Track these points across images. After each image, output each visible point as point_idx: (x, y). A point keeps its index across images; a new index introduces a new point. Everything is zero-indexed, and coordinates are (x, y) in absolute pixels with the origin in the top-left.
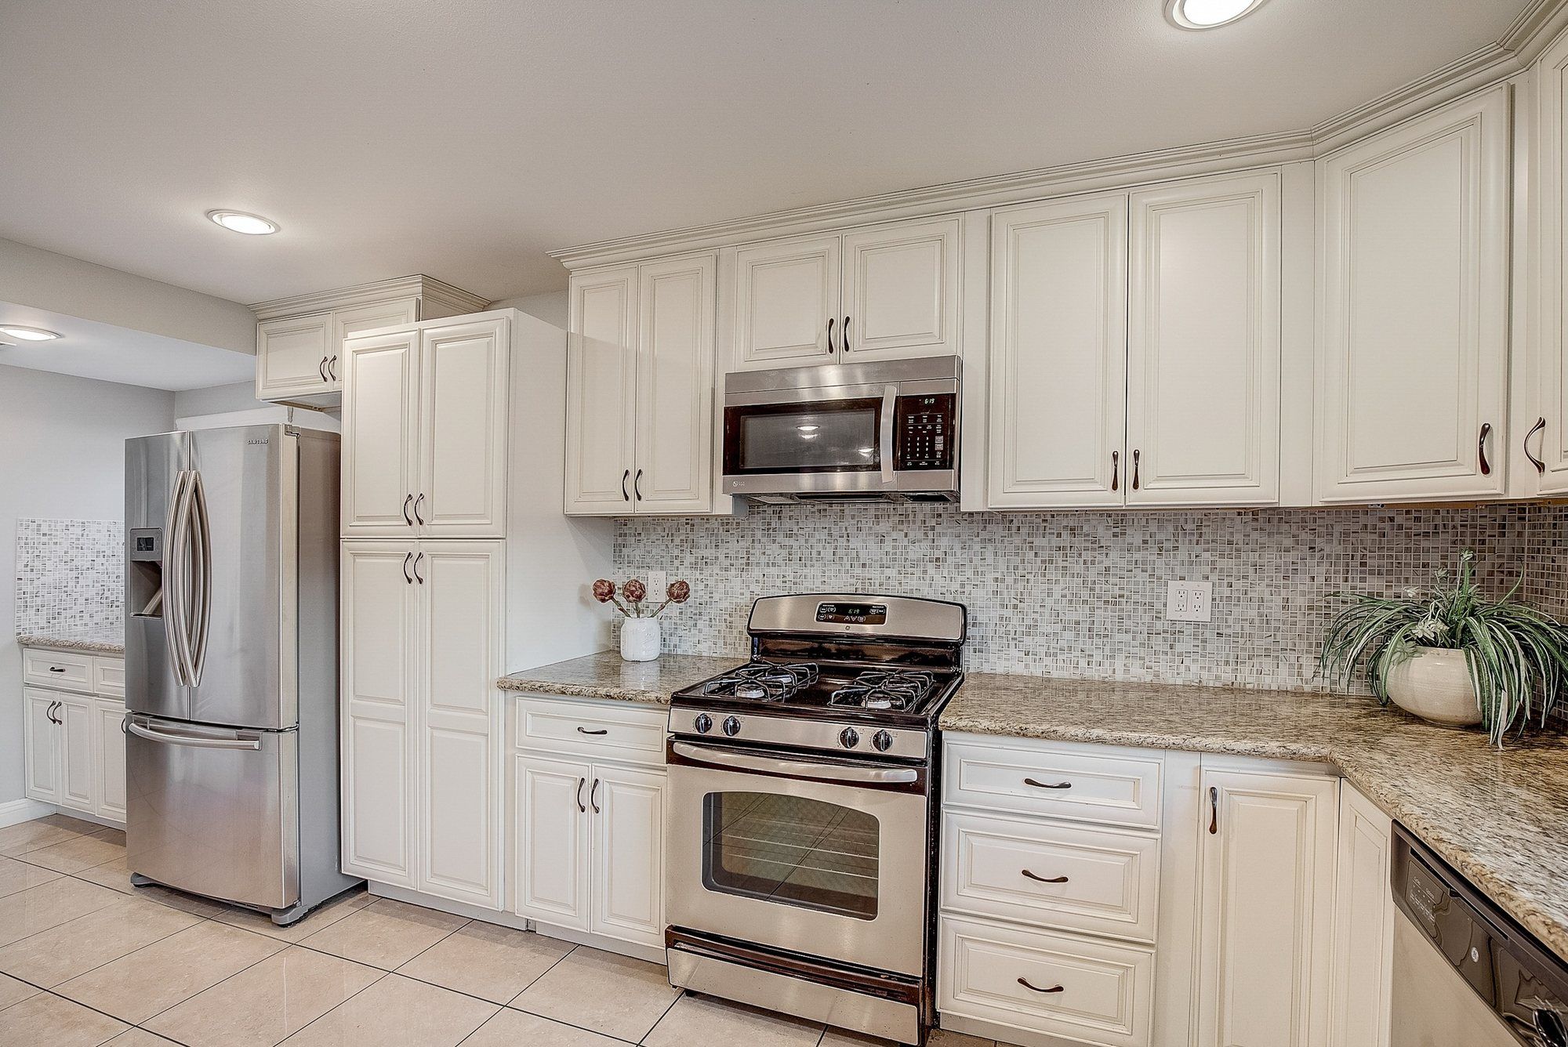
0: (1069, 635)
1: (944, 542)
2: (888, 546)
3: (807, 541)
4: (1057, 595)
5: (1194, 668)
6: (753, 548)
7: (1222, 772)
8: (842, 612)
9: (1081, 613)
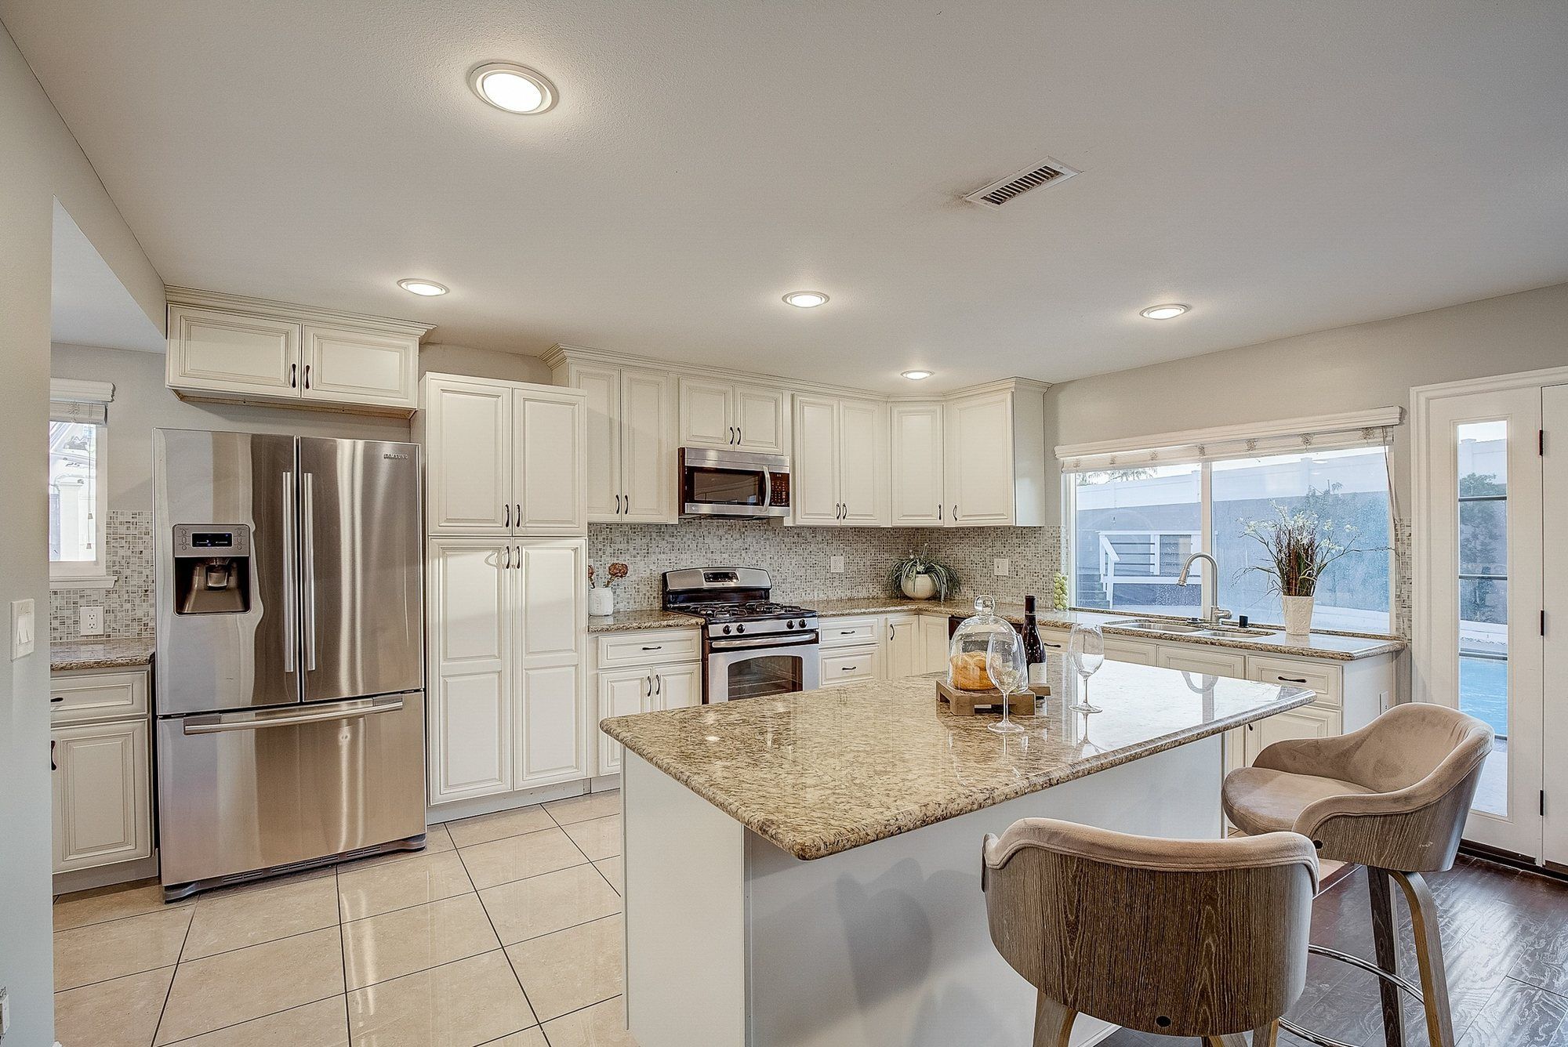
0: (798, 582)
1: (749, 539)
2: (724, 542)
3: (682, 540)
4: (794, 565)
5: (839, 592)
6: (651, 543)
7: (893, 619)
8: (716, 577)
9: (802, 572)
